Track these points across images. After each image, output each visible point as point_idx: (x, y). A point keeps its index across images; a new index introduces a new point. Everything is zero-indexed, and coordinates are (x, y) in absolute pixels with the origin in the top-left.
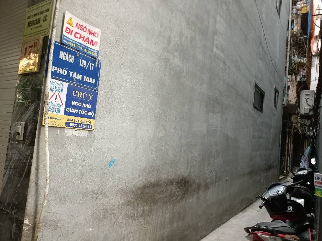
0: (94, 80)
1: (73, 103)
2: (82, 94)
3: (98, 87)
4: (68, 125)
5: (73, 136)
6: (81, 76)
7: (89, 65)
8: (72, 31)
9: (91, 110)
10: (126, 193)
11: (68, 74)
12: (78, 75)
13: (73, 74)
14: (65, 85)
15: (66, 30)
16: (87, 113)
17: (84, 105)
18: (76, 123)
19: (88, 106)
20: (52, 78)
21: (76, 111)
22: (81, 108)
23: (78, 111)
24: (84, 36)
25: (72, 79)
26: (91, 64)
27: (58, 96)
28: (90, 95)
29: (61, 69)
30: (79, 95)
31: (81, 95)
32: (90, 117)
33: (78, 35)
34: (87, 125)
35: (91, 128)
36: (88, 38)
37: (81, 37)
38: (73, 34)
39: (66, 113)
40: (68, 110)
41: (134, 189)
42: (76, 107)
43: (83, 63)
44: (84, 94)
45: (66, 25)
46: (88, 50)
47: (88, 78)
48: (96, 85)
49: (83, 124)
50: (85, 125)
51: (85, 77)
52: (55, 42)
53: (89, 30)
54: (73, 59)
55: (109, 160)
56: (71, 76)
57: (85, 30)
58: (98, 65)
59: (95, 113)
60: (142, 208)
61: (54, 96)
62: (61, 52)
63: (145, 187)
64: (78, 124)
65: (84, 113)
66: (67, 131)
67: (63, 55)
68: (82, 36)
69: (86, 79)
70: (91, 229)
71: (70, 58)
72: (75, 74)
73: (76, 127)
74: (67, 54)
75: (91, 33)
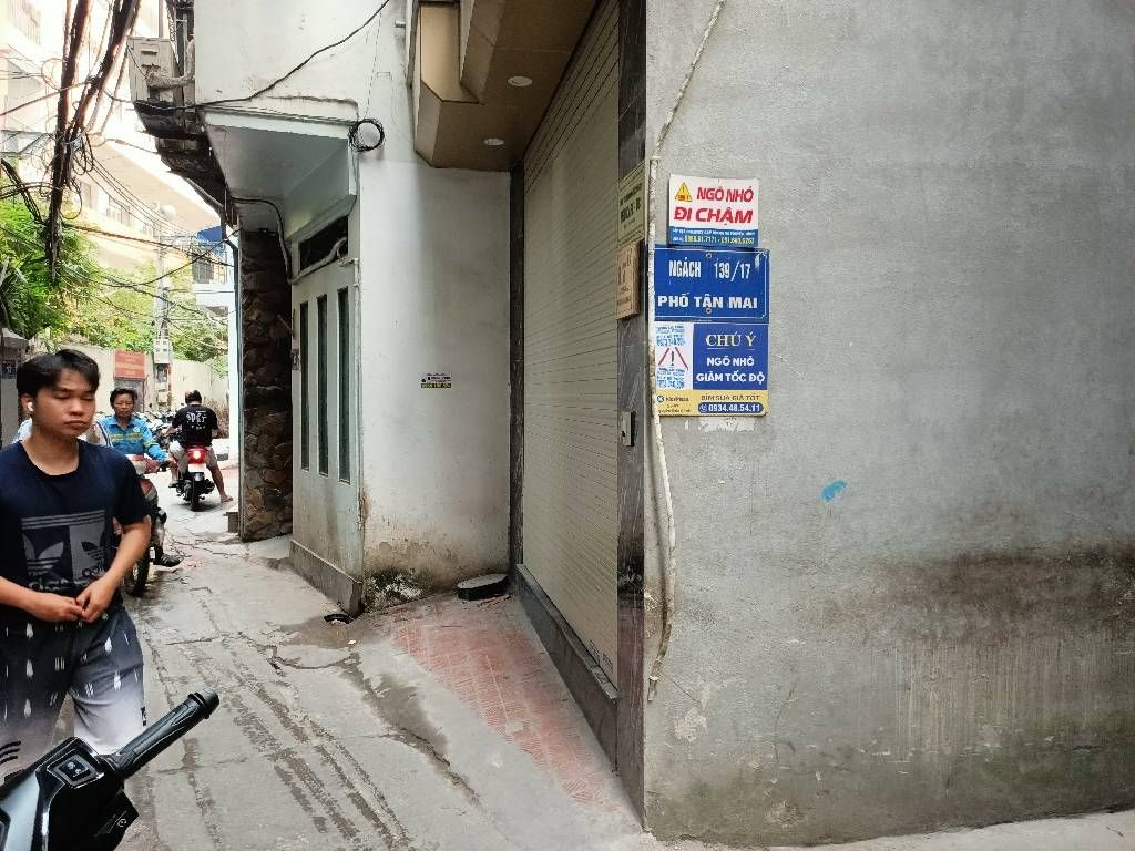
0: (755, 300)
1: (711, 361)
2: (730, 338)
3: (768, 312)
4: (705, 407)
5: (719, 431)
6: (721, 298)
7: (739, 268)
8: (690, 210)
9: (755, 370)
10: (891, 570)
11: (692, 302)
12: (715, 299)
13: (701, 301)
14: (689, 327)
15: (677, 213)
16: (747, 378)
17: (737, 362)
18: (723, 404)
19: (749, 361)
20: (656, 320)
21: (719, 377)
22: (731, 369)
23: (725, 377)
24: (719, 211)
25: (702, 311)
26: (742, 266)
27: (676, 353)
28: (748, 337)
29: (676, 297)
30: (723, 342)
31: (725, 340)
32: (755, 386)
33: (704, 215)
34: (750, 404)
35: (761, 410)
36: (728, 212)
37: (711, 215)
38: (693, 215)
39: (697, 385)
40: (701, 378)
41: (922, 564)
42: (717, 370)
43: (725, 271)
44: (733, 336)
45: (674, 204)
46: (731, 236)
47: (739, 299)
48: (762, 311)
49: (739, 404)
50: (745, 404)
51: (731, 299)
52: (657, 246)
53: (729, 191)
54: (698, 269)
55: (826, 482)
56: (698, 305)
57: (719, 195)
58: (762, 262)
59: (766, 374)
60: (962, 621)
61: (669, 355)
62: (671, 262)
63: (964, 561)
64: (728, 405)
65: (739, 377)
66: (703, 421)
67: (675, 269)
68: (715, 212)
69: (735, 302)
70: (794, 641)
71: (693, 269)
72: (707, 299)
73: (723, 412)
74: (685, 263)
75: (734, 196)
